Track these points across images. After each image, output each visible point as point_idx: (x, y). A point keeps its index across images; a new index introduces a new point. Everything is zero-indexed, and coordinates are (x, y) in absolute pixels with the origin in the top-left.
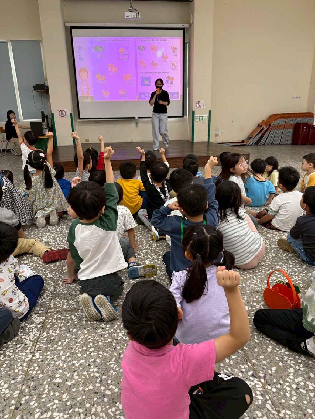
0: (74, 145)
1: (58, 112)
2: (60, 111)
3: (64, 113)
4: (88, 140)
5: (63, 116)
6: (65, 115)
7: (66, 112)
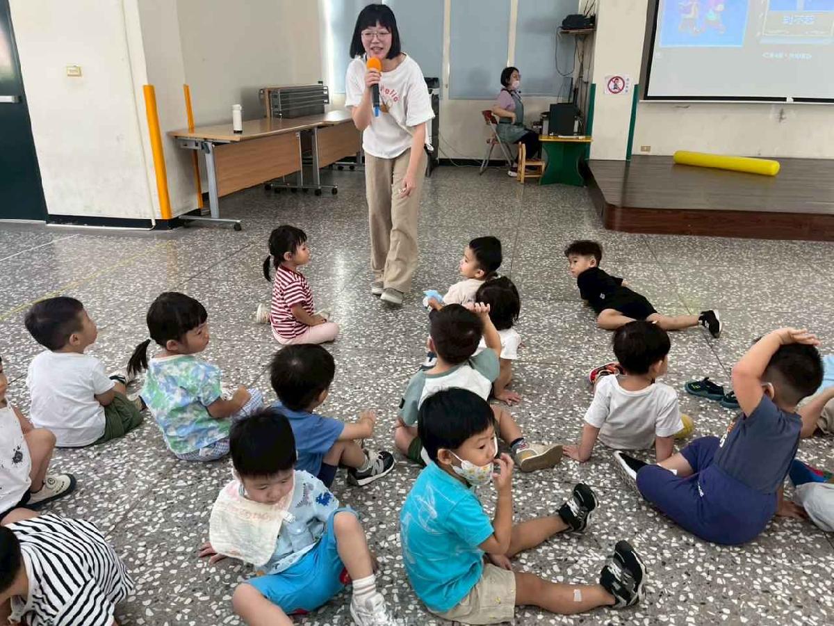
0: (627, 158)
1: (608, 81)
2: (611, 80)
3: (620, 84)
4: (648, 149)
5: (617, 90)
6: (623, 88)
7: (626, 82)
